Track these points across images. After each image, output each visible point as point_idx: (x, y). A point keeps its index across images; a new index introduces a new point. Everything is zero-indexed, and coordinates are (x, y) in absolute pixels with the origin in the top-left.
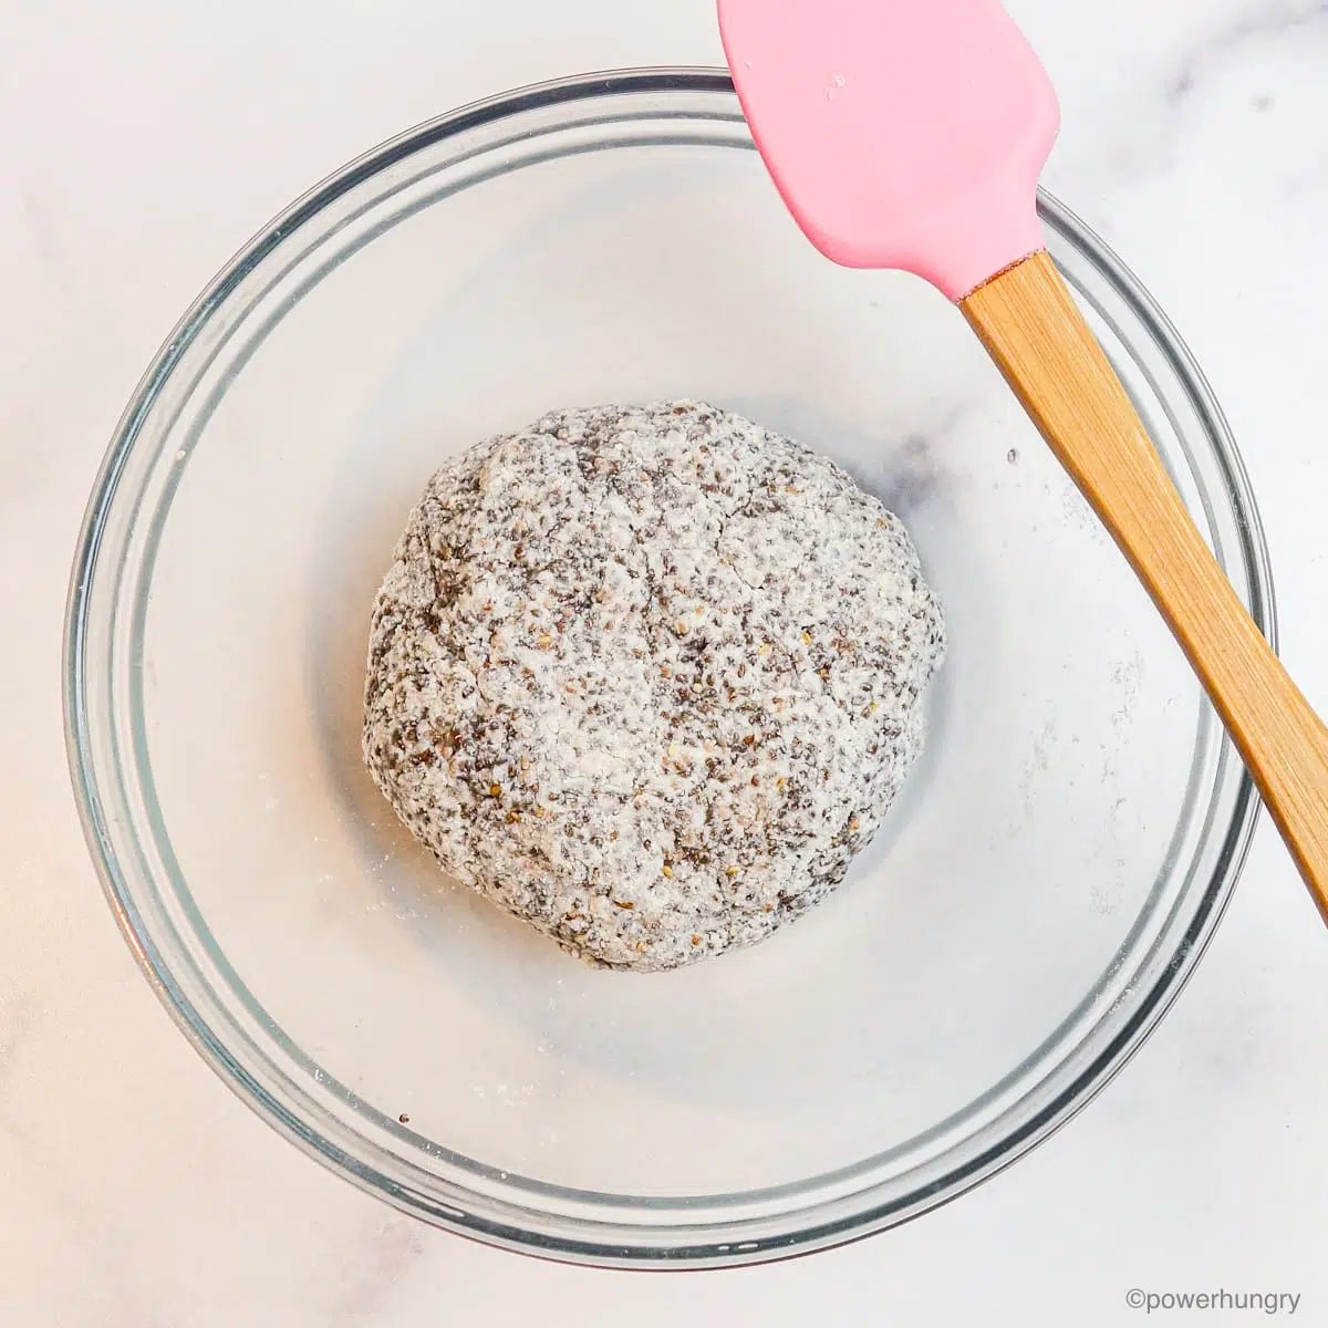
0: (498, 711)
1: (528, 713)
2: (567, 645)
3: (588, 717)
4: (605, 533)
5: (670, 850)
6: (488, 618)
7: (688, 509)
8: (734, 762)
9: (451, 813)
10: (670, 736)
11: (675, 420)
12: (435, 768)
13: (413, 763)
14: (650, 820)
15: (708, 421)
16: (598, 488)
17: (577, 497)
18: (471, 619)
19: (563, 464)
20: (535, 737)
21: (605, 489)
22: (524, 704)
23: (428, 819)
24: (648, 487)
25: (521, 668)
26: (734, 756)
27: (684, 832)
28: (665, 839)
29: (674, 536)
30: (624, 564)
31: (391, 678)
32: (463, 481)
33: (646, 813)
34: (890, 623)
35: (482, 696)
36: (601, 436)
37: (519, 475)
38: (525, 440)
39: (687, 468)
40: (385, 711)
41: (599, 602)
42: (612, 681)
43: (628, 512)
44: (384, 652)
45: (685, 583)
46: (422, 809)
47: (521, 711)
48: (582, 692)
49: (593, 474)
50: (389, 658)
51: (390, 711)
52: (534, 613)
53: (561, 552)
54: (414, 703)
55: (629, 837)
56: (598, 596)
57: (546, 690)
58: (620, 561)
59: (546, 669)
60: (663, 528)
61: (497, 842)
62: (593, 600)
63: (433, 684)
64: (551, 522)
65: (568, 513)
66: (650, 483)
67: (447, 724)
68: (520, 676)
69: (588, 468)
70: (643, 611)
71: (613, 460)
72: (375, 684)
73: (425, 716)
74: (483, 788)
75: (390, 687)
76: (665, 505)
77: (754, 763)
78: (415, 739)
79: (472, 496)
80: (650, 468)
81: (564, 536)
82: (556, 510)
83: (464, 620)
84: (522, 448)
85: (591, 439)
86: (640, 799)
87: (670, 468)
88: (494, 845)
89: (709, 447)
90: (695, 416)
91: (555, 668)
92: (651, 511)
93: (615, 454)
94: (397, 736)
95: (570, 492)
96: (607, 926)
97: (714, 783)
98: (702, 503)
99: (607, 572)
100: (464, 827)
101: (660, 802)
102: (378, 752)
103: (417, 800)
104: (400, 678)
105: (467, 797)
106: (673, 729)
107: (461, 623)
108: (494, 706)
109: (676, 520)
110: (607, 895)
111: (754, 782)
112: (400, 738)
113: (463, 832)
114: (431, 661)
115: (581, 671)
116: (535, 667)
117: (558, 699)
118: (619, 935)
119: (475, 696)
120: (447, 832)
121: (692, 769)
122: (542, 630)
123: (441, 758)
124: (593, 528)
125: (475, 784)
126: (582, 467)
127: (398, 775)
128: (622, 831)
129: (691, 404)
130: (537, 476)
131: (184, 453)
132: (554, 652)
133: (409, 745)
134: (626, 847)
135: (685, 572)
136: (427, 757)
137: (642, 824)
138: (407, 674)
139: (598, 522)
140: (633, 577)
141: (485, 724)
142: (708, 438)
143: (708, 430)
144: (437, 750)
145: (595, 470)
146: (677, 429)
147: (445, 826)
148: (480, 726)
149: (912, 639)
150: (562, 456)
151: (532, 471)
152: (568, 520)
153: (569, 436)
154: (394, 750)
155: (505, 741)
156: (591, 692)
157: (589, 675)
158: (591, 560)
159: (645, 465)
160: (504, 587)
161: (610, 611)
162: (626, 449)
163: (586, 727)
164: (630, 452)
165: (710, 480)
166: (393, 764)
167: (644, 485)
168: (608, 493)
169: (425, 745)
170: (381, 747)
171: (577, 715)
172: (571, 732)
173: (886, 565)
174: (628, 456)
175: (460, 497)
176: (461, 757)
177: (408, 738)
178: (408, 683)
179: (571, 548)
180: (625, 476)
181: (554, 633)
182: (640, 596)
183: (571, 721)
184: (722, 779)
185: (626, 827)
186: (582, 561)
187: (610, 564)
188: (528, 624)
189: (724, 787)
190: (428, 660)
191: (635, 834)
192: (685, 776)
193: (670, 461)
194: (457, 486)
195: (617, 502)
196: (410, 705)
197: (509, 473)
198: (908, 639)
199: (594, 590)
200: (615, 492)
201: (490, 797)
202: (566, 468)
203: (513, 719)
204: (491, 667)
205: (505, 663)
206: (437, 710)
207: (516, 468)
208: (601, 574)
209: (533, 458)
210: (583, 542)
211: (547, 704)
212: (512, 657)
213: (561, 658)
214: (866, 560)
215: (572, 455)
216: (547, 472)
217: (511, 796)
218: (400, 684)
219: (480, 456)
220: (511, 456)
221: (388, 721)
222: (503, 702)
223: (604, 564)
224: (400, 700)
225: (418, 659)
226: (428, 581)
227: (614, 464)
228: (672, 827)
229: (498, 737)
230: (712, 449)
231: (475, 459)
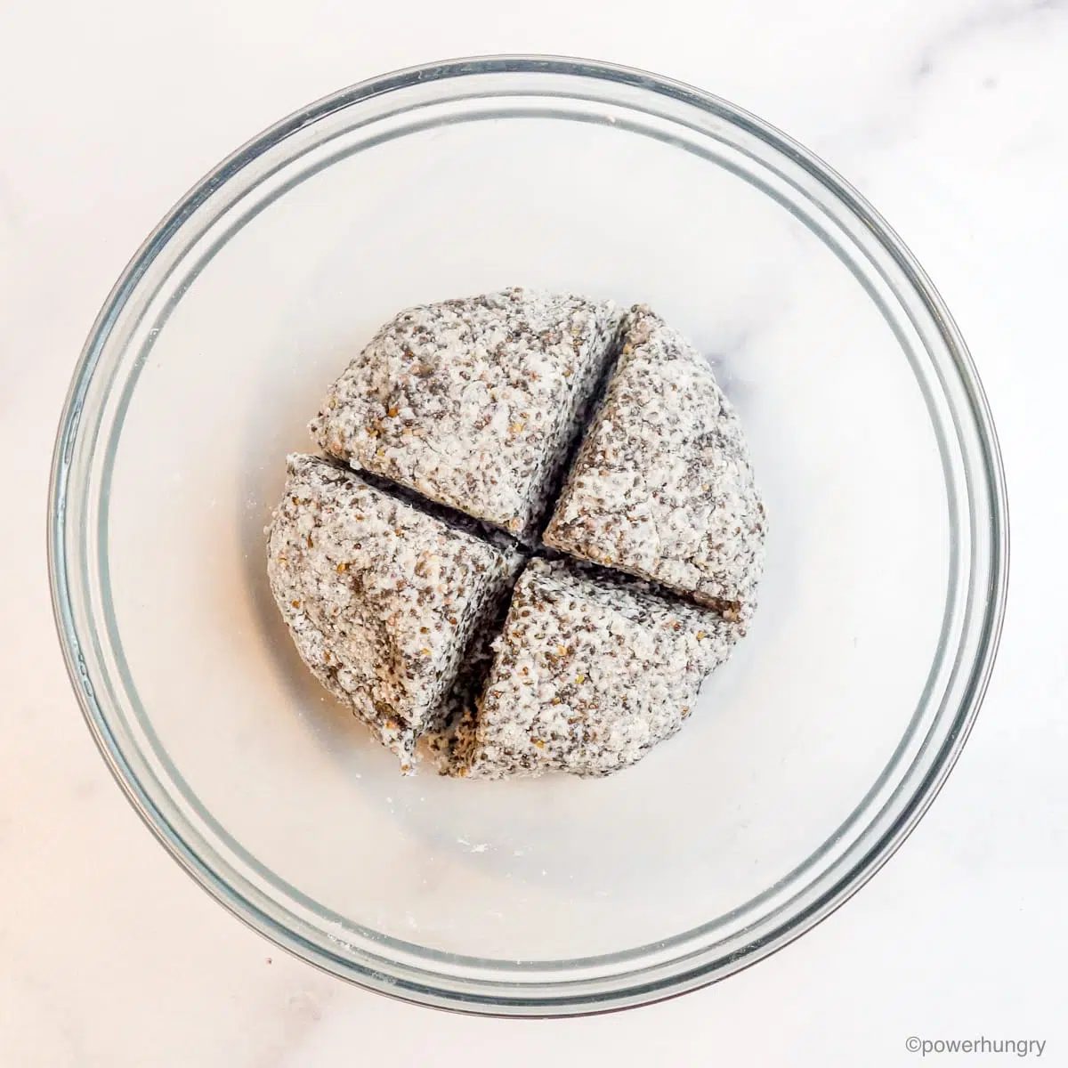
0: (454, 402)
1: (457, 426)
2: (517, 448)
3: (464, 475)
4: (656, 465)
5: (356, 565)
6: (526, 378)
7: (690, 525)
8: (435, 610)
9: (370, 382)
10: (446, 556)
11: (753, 505)
12: (401, 363)
13: (403, 345)
14: (377, 545)
15: (758, 531)
16: (689, 451)
17: (678, 438)
18: (523, 364)
19: (700, 422)
20: (440, 434)
21: (689, 458)
22: (464, 421)
23: (363, 366)
24: (699, 491)
25: (491, 414)
26: (440, 609)
27: (373, 574)
28: (363, 559)
29: (665, 521)
30: (634, 486)
31: (466, 316)
32: (673, 346)
33: (382, 541)
34: (609, 739)
35: (464, 388)
36: (728, 448)
37: (685, 390)
38: (713, 390)
39: (721, 520)
40: (439, 316)
41: (600, 473)
42: (495, 489)
43: (676, 480)
44: (485, 305)
45: (627, 539)
46: (369, 360)
47: (458, 419)
48: (483, 466)
49: (699, 448)
50: (482, 310)
51: (441, 320)
52: (539, 415)
53: (633, 434)
54: (451, 337)
55: (361, 530)
56: (605, 471)
57: (478, 436)
58: (636, 482)
59: (494, 433)
60: (670, 509)
61: (350, 420)
62: (601, 468)
63: (465, 348)
64: (655, 421)
65: (665, 432)
66: (702, 493)
67: (437, 365)
68: (486, 413)
69: (703, 441)
70: (600, 509)
71: (713, 461)
72: (460, 304)
73: (440, 347)
74: (393, 403)
75: (459, 315)
76: (688, 507)
77: (438, 627)
78: (423, 341)
79: (662, 355)
80: (713, 491)
81: (646, 433)
82: (665, 422)
83: (521, 359)
84: (707, 388)
85: (724, 441)
86: (393, 535)
87: (717, 507)
88: (348, 418)
89: (740, 534)
90: (760, 520)
91: (497, 440)
92: (681, 497)
93: (717, 462)
94: (421, 329)
95: (681, 431)
96: (293, 531)
97: (415, 595)
98: (697, 536)
99: (625, 473)
100: (360, 395)
101: (391, 552)
102: (408, 318)
103: (375, 355)
104: (467, 322)
105: (384, 392)
106: (452, 557)
107: (518, 358)
108: (459, 398)
109: (679, 517)
110: (316, 526)
111: (424, 630)
112: (420, 332)
113: (357, 394)
114: (484, 342)
115: (500, 461)
116: (495, 424)
117: (474, 447)
118: (288, 543)
119: (463, 381)
120: (355, 383)
121: (422, 576)
122: (525, 424)
123: (410, 366)
124: (657, 455)
125: (394, 396)
126: (701, 438)
127: (392, 337)
128: (364, 524)
129: (766, 515)
130: (687, 404)
131: (613, 121)
132: (509, 438)
133: (417, 339)
134: (352, 530)
135: (637, 535)
136: (409, 354)
137: (372, 539)
138: (470, 326)
139: (664, 457)
140: (625, 495)
141: (443, 394)
142: (746, 532)
143: (752, 532)
144: (416, 361)
145: (701, 449)
146: (747, 507)
147: (359, 381)
148: (440, 391)
149: (602, 758)
150: (706, 421)
151: (690, 399)
152: (660, 434)
153: (722, 424)
154: (410, 330)
155: (432, 412)
156: (483, 474)
157: (498, 470)
158: (632, 459)
159: (715, 486)
160: (554, 386)
161: (594, 483)
162: (724, 470)
163: (456, 475)
164: (722, 473)
165: (717, 541)
166: (399, 330)
167: (699, 488)
168: (687, 461)
169: (417, 351)
170: (411, 319)
171: (464, 466)
172: (450, 463)
173: (653, 724)
174: (719, 472)
175: (660, 346)
176: (414, 381)
177: (421, 338)
178: (464, 328)
179: (639, 441)
180: (704, 472)
181: (525, 434)
182: (612, 504)
183: (459, 461)
184: (419, 601)
185: (368, 527)
186: (629, 451)
187: (632, 474)
188: (528, 411)
189: (413, 604)
190: (484, 339)
191: (364, 534)
192: (416, 571)
193: (723, 506)
194: (669, 342)
195: (682, 469)
196: (447, 333)
197: (685, 381)
198: (600, 755)
199: (609, 467)
200: (688, 467)
201: (387, 411)
202: (699, 425)
203: (450, 415)
204: (488, 390)
205: (494, 400)
206: (446, 355)
207: (691, 386)
208: (623, 469)
209: (701, 398)
210: (645, 449)
211: (467, 439)
212: (499, 404)
213: (506, 443)
214: (654, 708)
215: (709, 428)
216: (692, 410)
217: (390, 425)
218: (462, 323)
219: (694, 357)
220: (699, 381)
221: (433, 320)
222: (462, 404)
223: (631, 470)
224: (450, 325)
225: (484, 332)
226: (548, 323)
227: (711, 462)
228: (374, 563)
229: (433, 406)
230: (739, 536)
231: (692, 354)
